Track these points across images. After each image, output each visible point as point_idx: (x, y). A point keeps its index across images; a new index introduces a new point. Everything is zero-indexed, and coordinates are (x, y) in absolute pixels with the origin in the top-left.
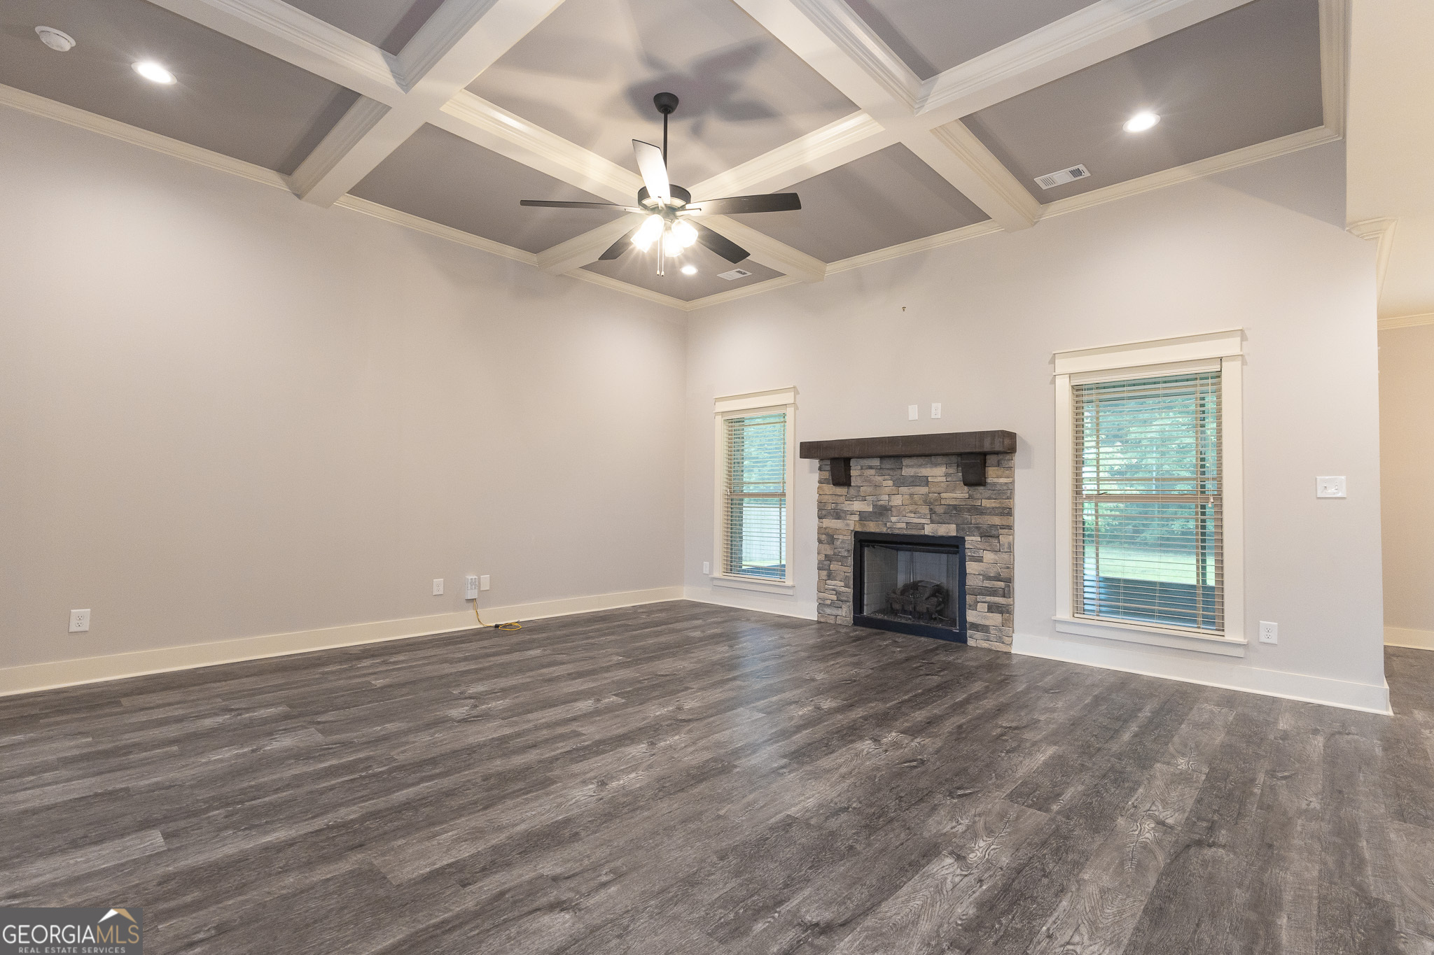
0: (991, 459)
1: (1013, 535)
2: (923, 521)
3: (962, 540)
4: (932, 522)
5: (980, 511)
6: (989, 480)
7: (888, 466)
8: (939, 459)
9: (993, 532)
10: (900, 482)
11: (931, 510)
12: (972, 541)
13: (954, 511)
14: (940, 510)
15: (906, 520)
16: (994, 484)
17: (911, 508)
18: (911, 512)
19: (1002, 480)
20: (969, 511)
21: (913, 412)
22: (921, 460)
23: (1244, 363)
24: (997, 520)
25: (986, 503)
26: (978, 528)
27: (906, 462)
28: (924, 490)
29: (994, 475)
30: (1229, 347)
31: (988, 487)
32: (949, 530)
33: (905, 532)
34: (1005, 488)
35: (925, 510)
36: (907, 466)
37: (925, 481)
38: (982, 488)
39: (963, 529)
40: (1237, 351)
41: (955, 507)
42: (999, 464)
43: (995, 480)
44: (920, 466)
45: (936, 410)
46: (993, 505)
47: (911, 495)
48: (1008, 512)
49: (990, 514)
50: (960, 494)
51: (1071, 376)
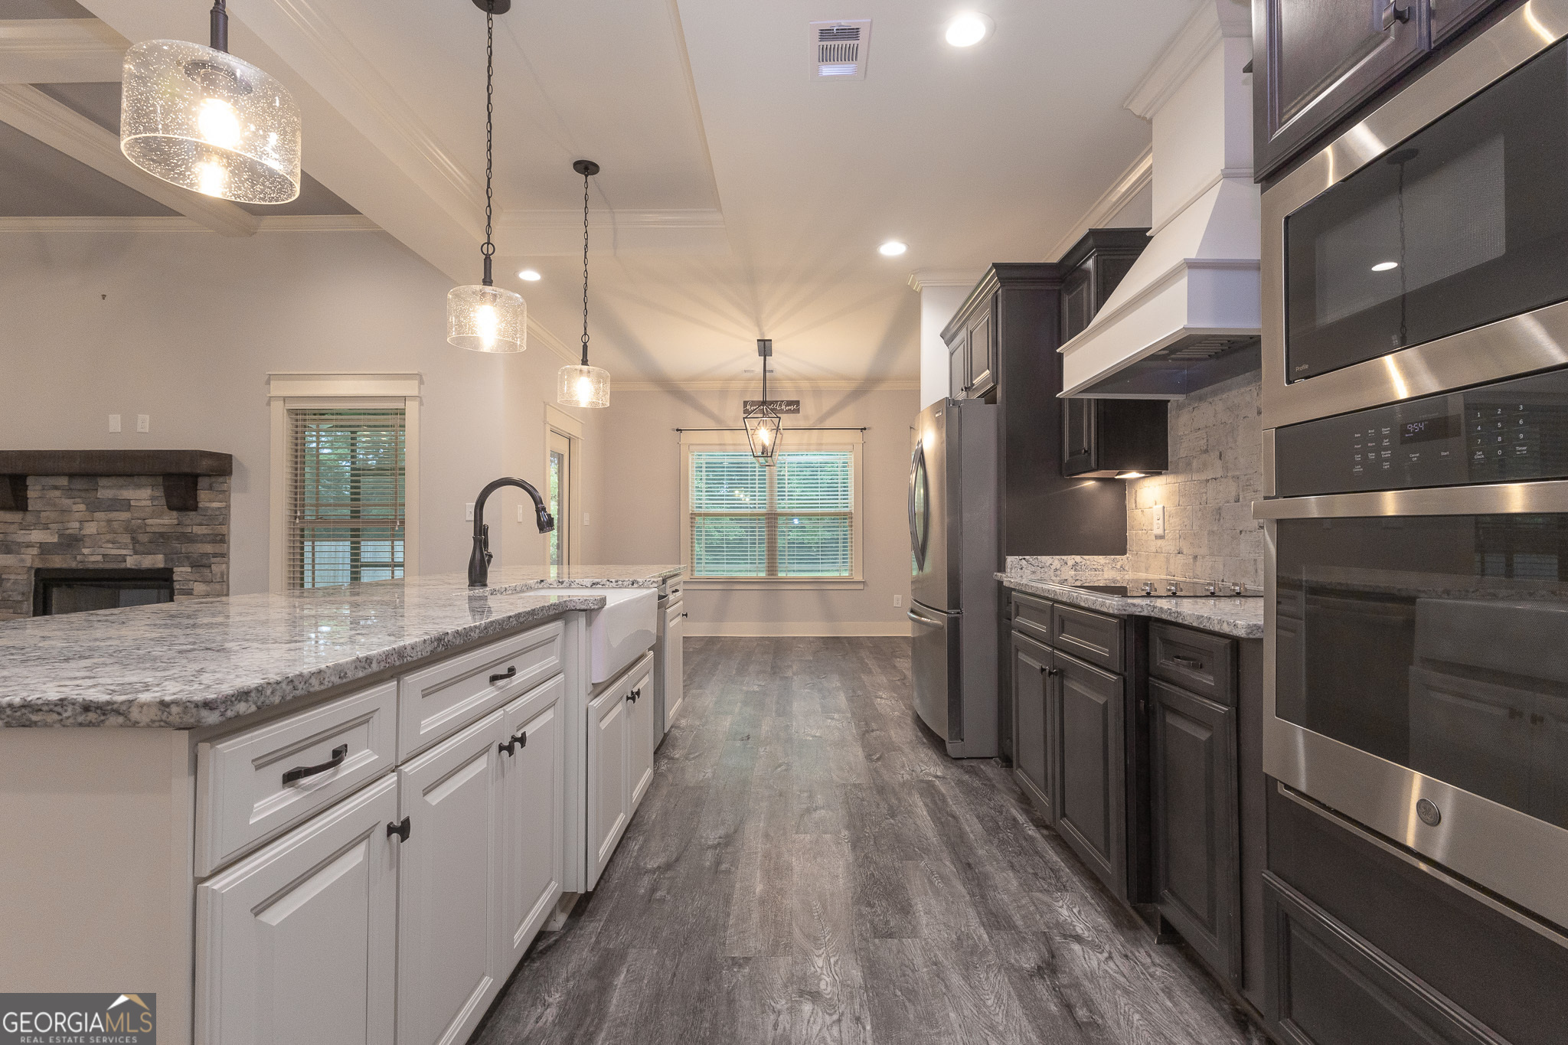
0: (203, 482)
1: (227, 563)
2: (124, 552)
3: (170, 571)
4: (136, 553)
5: (190, 539)
6: (200, 505)
7: (79, 487)
8: (143, 480)
9: (205, 561)
10: (94, 506)
11: (133, 539)
12: (181, 572)
13: (161, 540)
14: (143, 538)
15: (102, 551)
16: (206, 509)
17: (108, 537)
18: (108, 542)
19: (215, 505)
20: (178, 539)
21: (115, 423)
22: (121, 481)
23: (421, 404)
24: (209, 548)
25: (198, 530)
26: (188, 558)
27: (103, 482)
28: (124, 516)
29: (206, 499)
30: (408, 388)
31: (199, 510)
32: (156, 561)
33: (101, 566)
34: (217, 513)
35: (126, 539)
36: (103, 487)
37: (126, 505)
38: (194, 513)
39: (172, 560)
40: (416, 393)
41: (162, 535)
42: (211, 488)
43: (208, 505)
44: (121, 487)
45: (144, 422)
46: (205, 532)
47: (109, 521)
48: (221, 539)
49: (202, 542)
50: (167, 520)
51: (285, 399)
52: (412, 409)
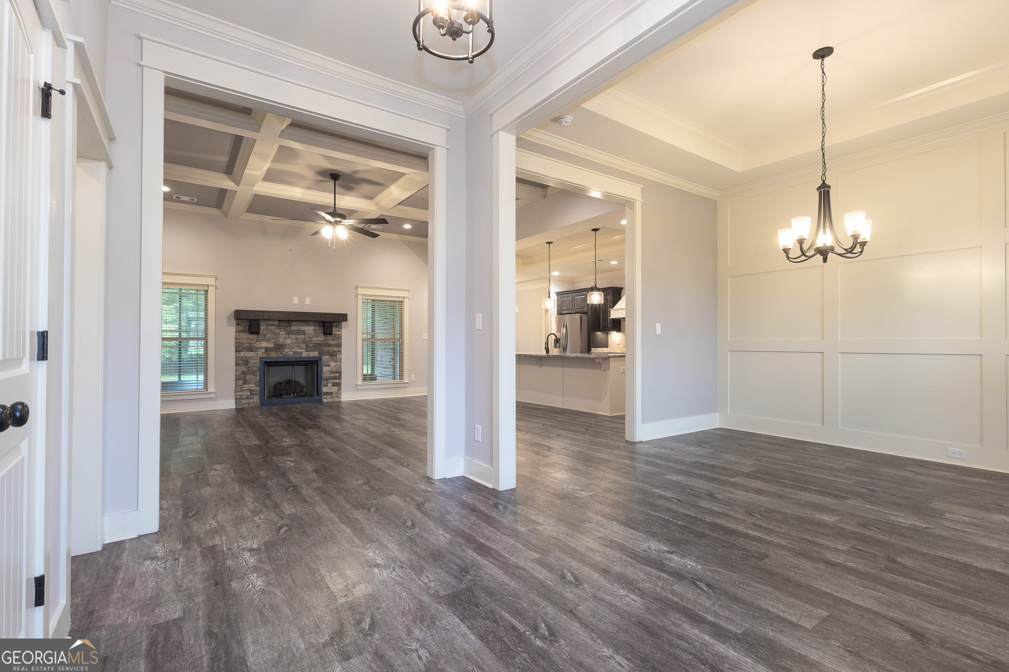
0: (335, 324)
1: (341, 355)
2: (302, 351)
3: (321, 358)
4: (307, 350)
5: (329, 345)
6: (333, 333)
7: (284, 325)
8: (311, 323)
9: (335, 354)
10: (289, 333)
11: (306, 345)
12: (325, 358)
13: (317, 346)
14: (311, 345)
15: (293, 350)
16: (336, 334)
17: (296, 345)
18: (296, 347)
19: (338, 333)
20: (324, 345)
21: (296, 300)
22: (302, 323)
23: (409, 300)
24: (336, 349)
25: (331, 342)
26: (329, 352)
27: (293, 323)
28: (303, 336)
29: (335, 331)
30: (405, 294)
31: (333, 335)
32: (315, 354)
33: (293, 356)
34: (339, 336)
35: (303, 345)
36: (294, 325)
37: (303, 332)
38: (329, 336)
39: (321, 353)
40: (407, 296)
41: (318, 344)
42: (337, 326)
43: (336, 333)
44: (301, 325)
45: (308, 301)
46: (335, 343)
47: (296, 339)
48: (340, 345)
49: (332, 346)
50: (320, 338)
51: (363, 295)
52: (406, 302)
